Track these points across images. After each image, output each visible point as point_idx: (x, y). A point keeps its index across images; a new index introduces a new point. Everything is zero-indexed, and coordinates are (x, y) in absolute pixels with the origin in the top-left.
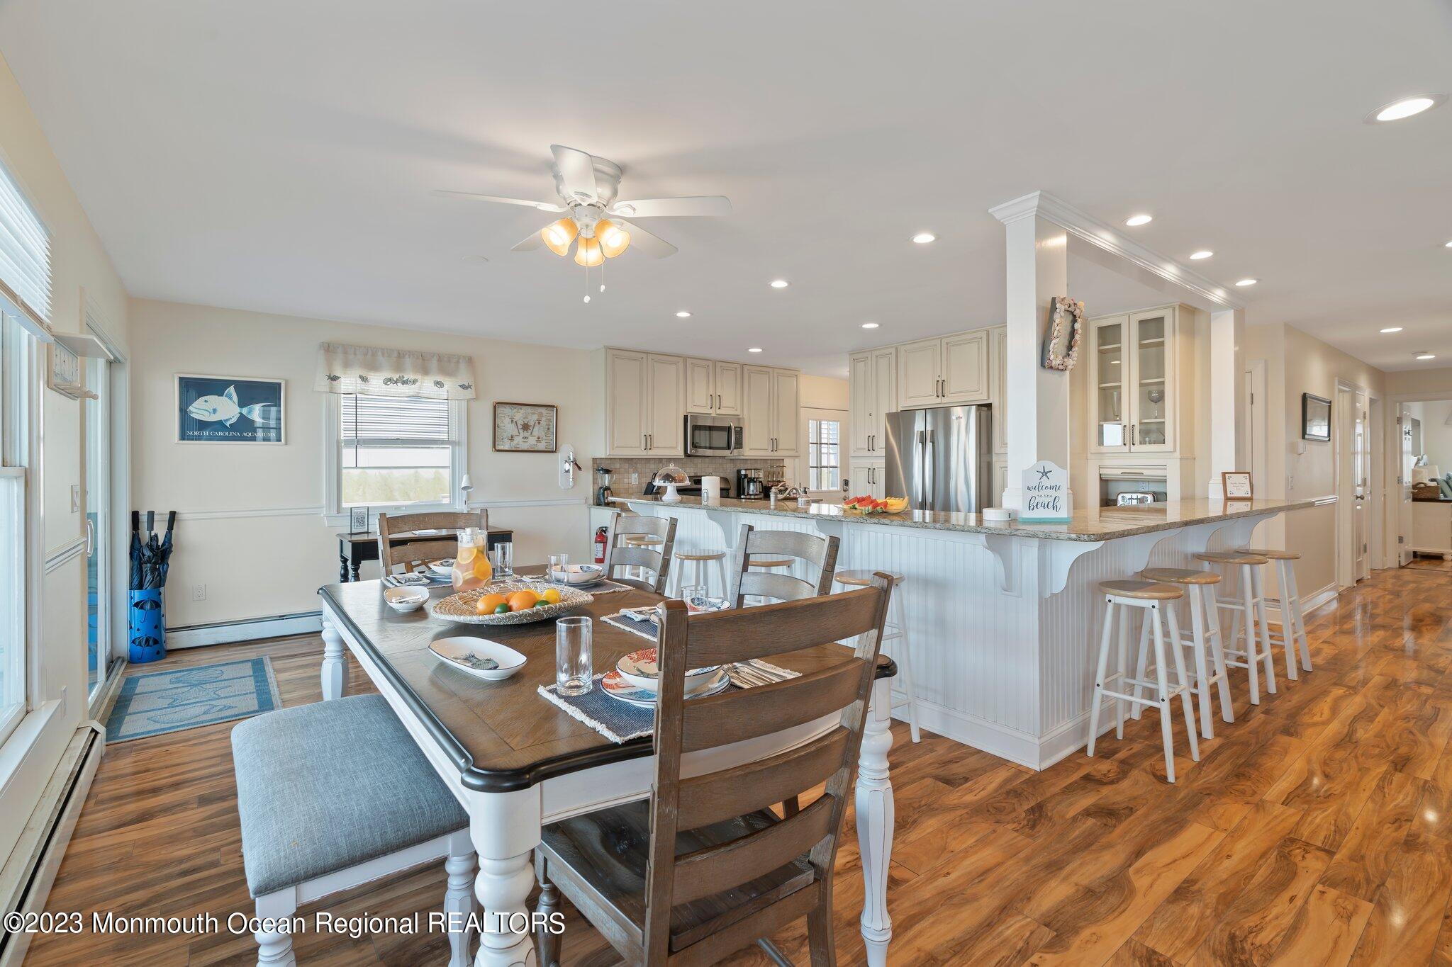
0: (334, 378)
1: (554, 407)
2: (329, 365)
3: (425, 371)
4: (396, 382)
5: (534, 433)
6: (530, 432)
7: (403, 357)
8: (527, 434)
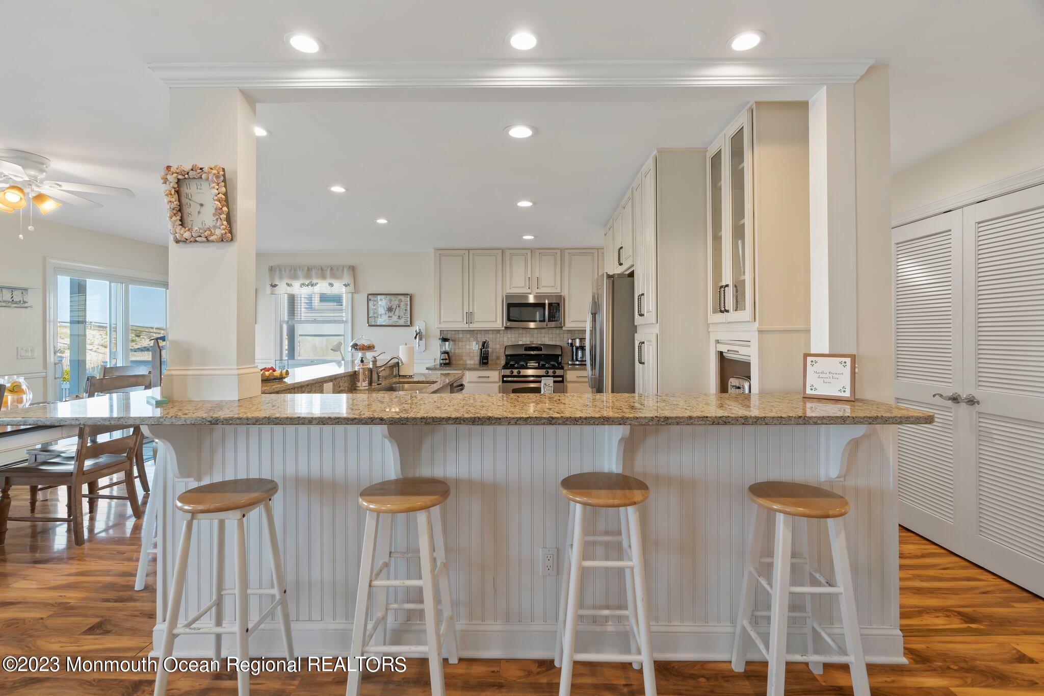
0: (274, 286)
1: (407, 294)
2: (272, 278)
3: (324, 277)
4: (308, 286)
5: (396, 313)
6: (393, 312)
7: (312, 270)
8: (391, 314)
